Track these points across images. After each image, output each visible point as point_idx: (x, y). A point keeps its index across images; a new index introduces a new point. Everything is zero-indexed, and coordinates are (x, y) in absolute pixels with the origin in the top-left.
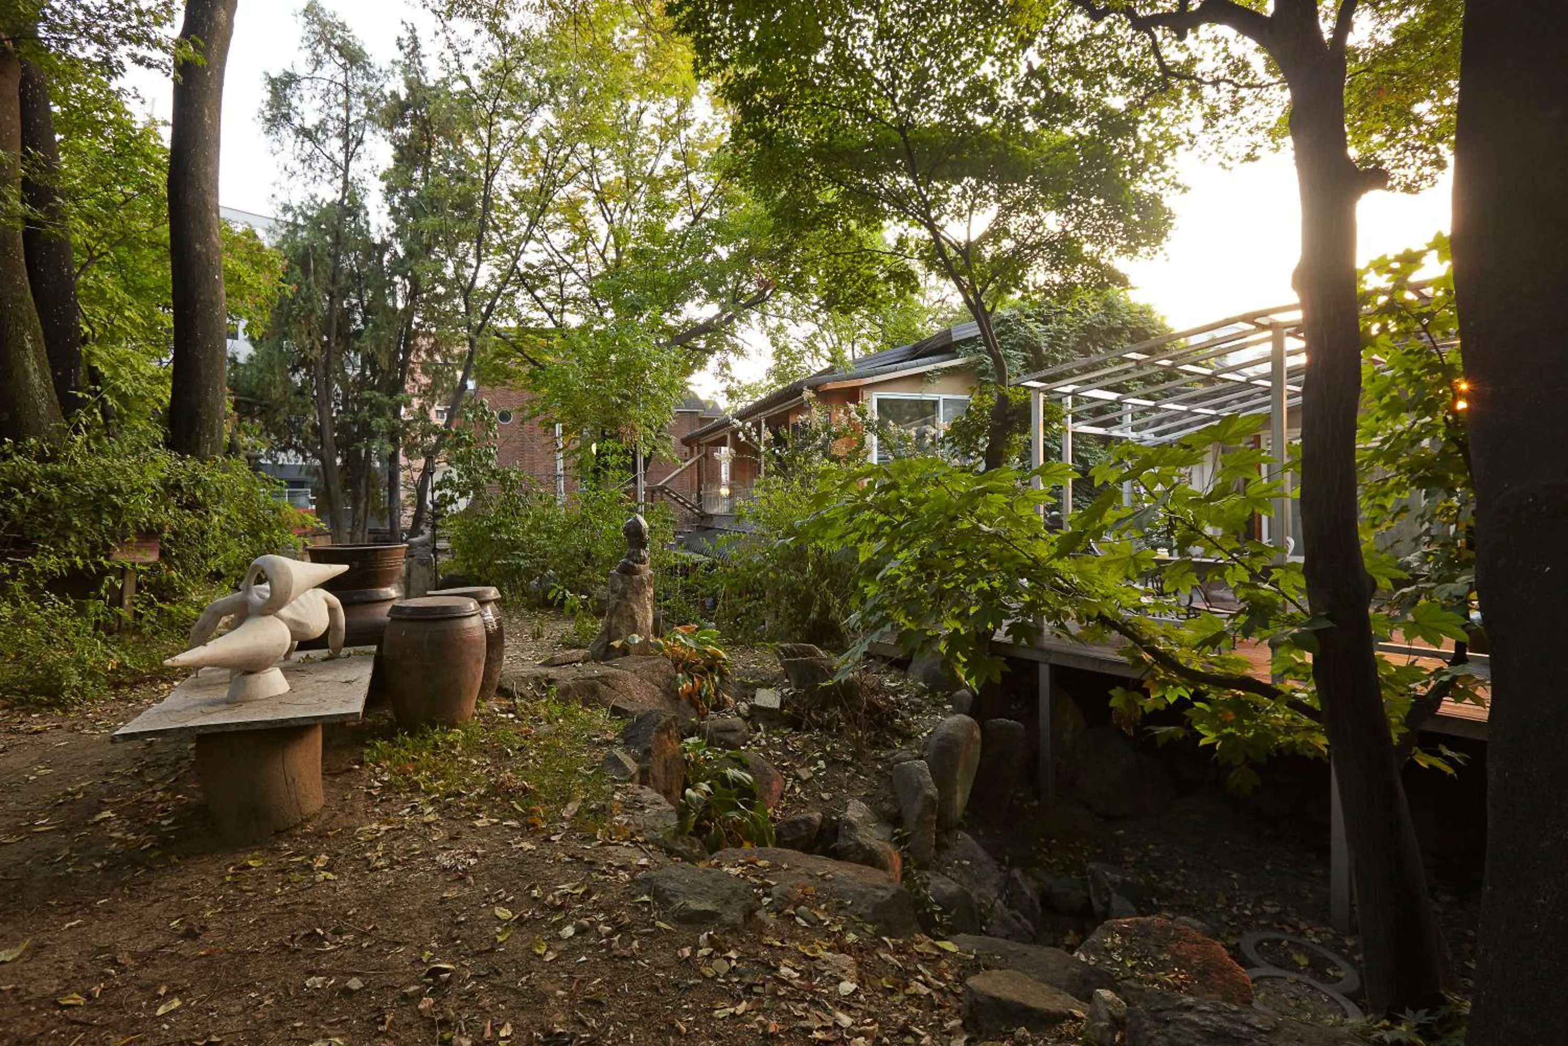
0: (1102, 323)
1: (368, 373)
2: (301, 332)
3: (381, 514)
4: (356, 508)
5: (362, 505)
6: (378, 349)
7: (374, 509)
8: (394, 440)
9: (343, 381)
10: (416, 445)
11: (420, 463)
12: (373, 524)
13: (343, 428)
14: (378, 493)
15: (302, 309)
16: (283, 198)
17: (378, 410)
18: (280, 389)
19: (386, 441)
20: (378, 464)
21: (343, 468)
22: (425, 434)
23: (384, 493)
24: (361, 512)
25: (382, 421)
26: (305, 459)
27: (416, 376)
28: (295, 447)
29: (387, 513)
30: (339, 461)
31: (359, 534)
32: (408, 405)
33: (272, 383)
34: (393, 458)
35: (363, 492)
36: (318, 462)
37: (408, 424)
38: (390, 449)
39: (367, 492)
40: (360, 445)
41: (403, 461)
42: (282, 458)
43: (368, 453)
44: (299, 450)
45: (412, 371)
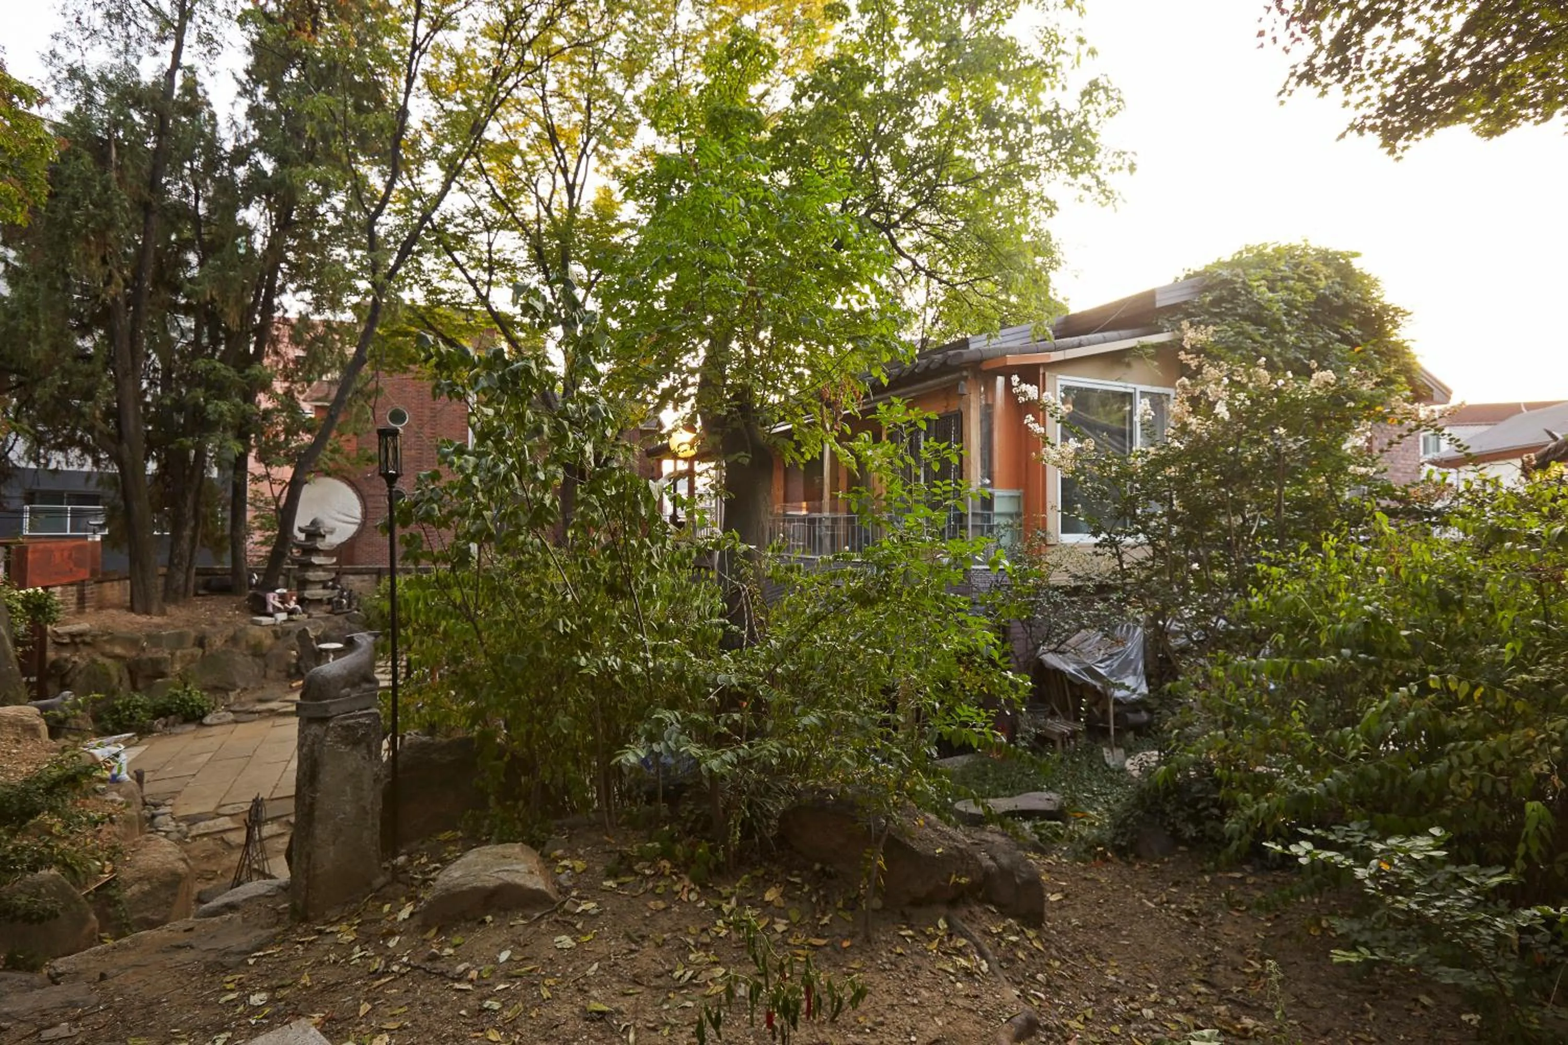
0: (1337, 295)
1: (205, 341)
2: (88, 257)
3: (217, 546)
4: (176, 537)
5: (187, 533)
6: (225, 301)
7: (206, 536)
8: (242, 436)
9: (166, 348)
10: (278, 446)
11: (286, 472)
12: (204, 559)
13: (162, 417)
14: (214, 515)
15: (91, 217)
16: (72, 57)
17: (219, 389)
18: (46, 346)
19: (229, 434)
20: (215, 473)
21: (155, 477)
22: (290, 431)
23: (224, 514)
24: (185, 545)
25: (224, 406)
26: (96, 462)
27: (282, 347)
28: (81, 444)
29: (227, 544)
30: (152, 467)
31: (180, 578)
32: (266, 386)
33: (32, 335)
34: (240, 463)
35: (189, 512)
36: (114, 469)
37: (267, 412)
38: (237, 448)
39: (196, 511)
40: (189, 442)
41: (254, 466)
42: (57, 460)
43: (201, 455)
44: (86, 449)
45: (275, 341)
